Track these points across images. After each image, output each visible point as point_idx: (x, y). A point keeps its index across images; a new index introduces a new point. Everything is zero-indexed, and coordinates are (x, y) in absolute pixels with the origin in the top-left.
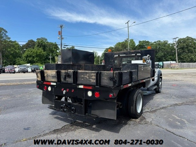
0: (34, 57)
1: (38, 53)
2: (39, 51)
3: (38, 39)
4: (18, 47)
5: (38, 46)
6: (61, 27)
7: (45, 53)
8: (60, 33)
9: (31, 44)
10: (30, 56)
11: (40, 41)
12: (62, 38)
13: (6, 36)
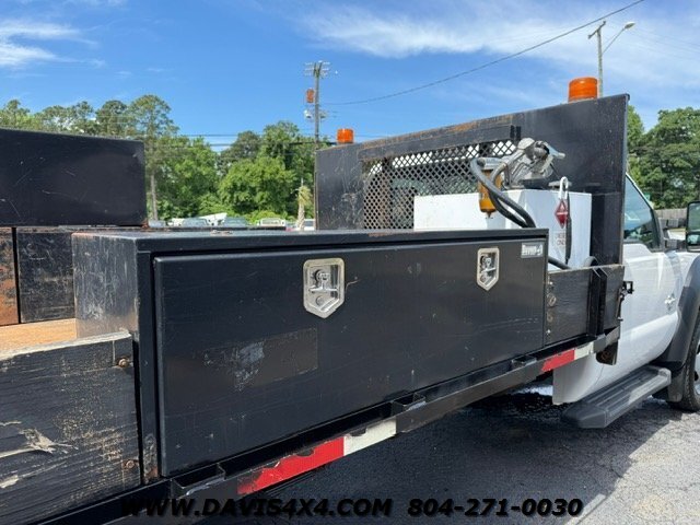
0: (253, 192)
1: (267, 176)
2: (269, 170)
3: (268, 128)
4: (207, 156)
5: (269, 150)
6: (317, 73)
7: (289, 173)
9: (246, 147)
10: (243, 188)
11: (274, 134)
12: (318, 116)
13: (168, 122)
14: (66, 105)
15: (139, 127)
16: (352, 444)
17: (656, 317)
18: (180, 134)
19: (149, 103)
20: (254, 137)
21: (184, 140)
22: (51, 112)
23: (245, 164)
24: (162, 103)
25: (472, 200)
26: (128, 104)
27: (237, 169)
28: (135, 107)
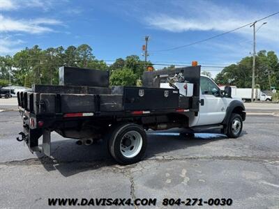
0: (121, 81)
1: (126, 76)
2: (127, 73)
3: (128, 57)
4: (105, 67)
5: (128, 65)
6: (147, 39)
7: (135, 75)
8: (145, 48)
9: (119, 64)
10: (117, 80)
11: (130, 60)
12: (146, 55)
13: (91, 54)
14: (55, 48)
15: (80, 56)
16: (144, 112)
17: (217, 111)
18: (95, 59)
19: (84, 47)
20: (122, 60)
21: (97, 61)
22: (50, 50)
23: (118, 71)
24: (89, 47)
25: (168, 84)
26: (77, 47)
27: (115, 73)
28: (79, 49)
